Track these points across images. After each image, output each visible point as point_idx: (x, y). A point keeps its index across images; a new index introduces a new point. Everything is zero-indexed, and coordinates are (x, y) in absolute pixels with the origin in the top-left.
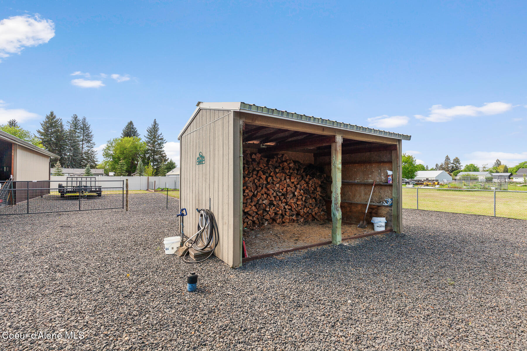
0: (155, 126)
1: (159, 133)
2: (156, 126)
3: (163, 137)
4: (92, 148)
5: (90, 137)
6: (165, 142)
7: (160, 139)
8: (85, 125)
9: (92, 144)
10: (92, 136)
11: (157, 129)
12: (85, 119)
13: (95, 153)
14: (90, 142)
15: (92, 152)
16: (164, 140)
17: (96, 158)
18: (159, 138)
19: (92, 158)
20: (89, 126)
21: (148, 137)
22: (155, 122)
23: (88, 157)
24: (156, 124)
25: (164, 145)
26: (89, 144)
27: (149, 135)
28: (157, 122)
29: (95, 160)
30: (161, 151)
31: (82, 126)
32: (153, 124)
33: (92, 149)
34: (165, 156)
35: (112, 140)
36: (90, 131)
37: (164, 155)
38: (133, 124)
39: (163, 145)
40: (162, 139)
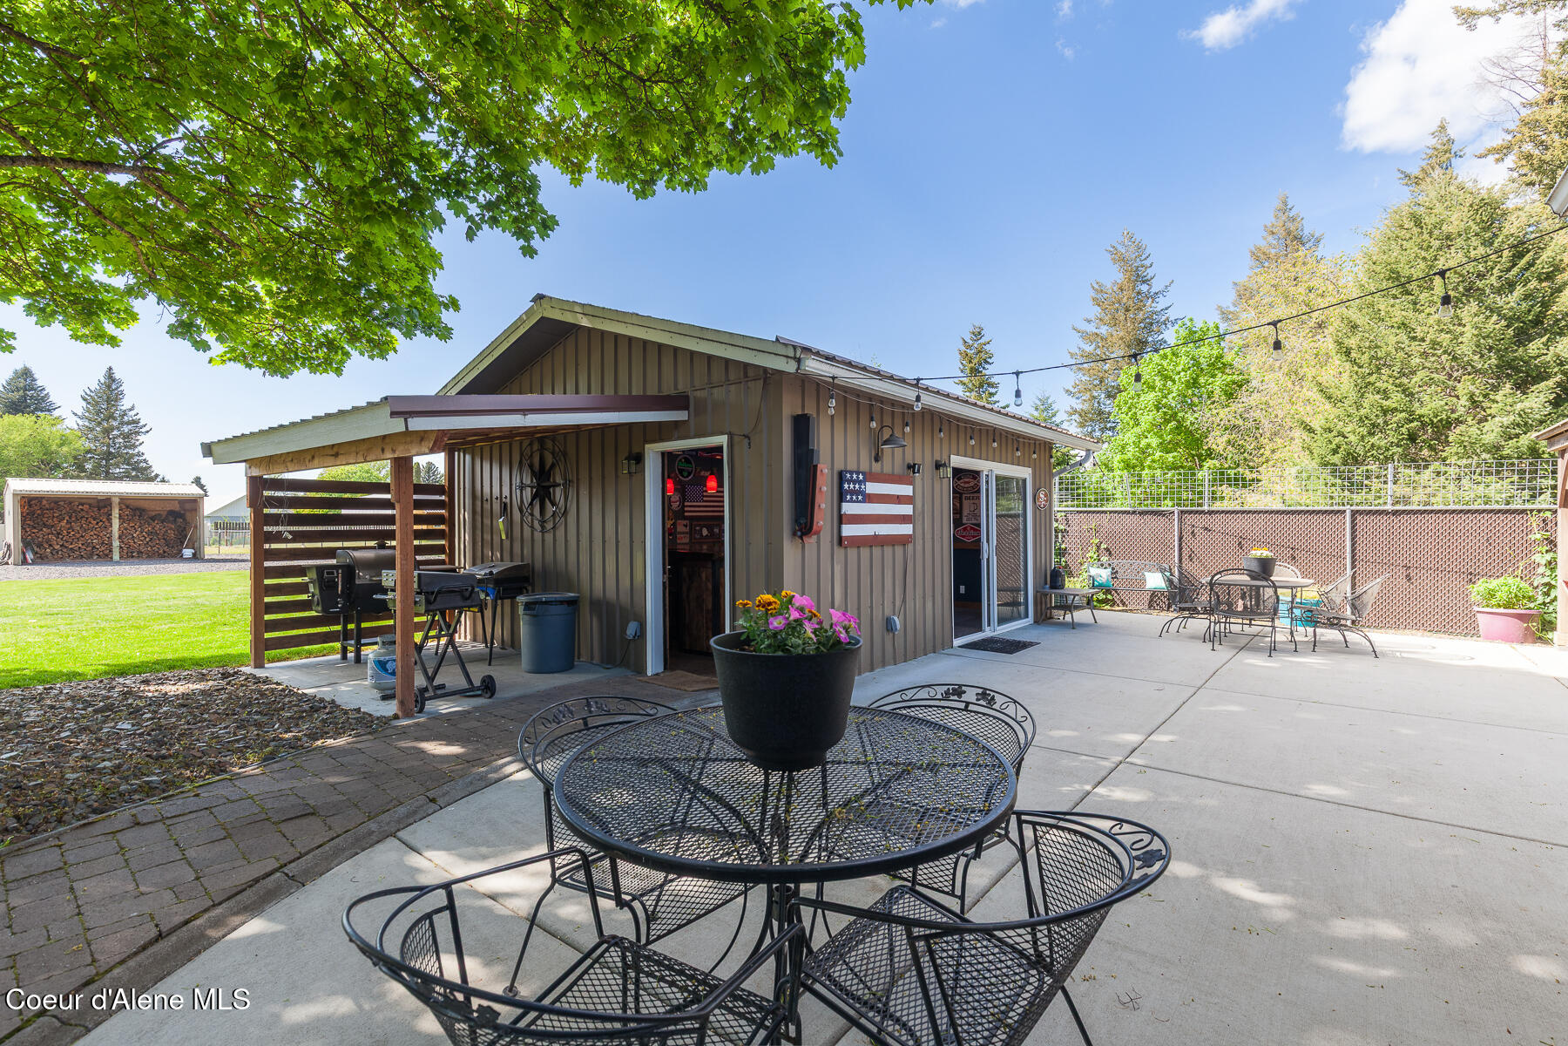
0: (109, 387)
1: (125, 404)
2: (114, 387)
3: (137, 417)
6: (143, 430)
7: (128, 423)
11: (117, 395)
24: (114, 381)
25: (141, 438)
28: (117, 376)
30: (133, 456)
32: (102, 381)
39: (139, 437)
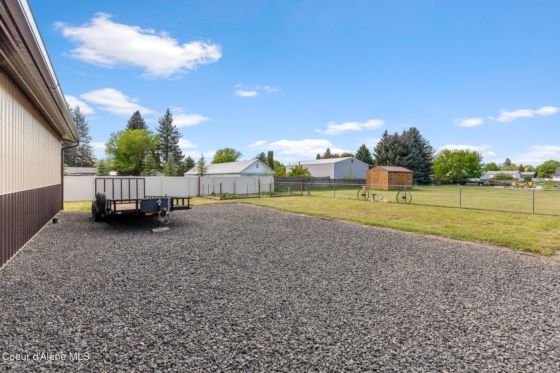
4: (88, 142)
5: (85, 130)
8: (78, 116)
9: (87, 139)
10: (87, 129)
12: (78, 108)
13: (91, 149)
14: (85, 136)
15: (88, 147)
16: (179, 133)
17: (93, 155)
18: (174, 131)
19: (87, 155)
20: (83, 116)
21: (160, 129)
22: (168, 112)
23: (83, 154)
26: (85, 138)
27: (161, 128)
29: (91, 157)
31: (75, 116)
33: (88, 144)
34: (181, 152)
35: (116, 133)
36: (86, 123)
37: (179, 151)
38: (140, 115)
40: (176, 132)
